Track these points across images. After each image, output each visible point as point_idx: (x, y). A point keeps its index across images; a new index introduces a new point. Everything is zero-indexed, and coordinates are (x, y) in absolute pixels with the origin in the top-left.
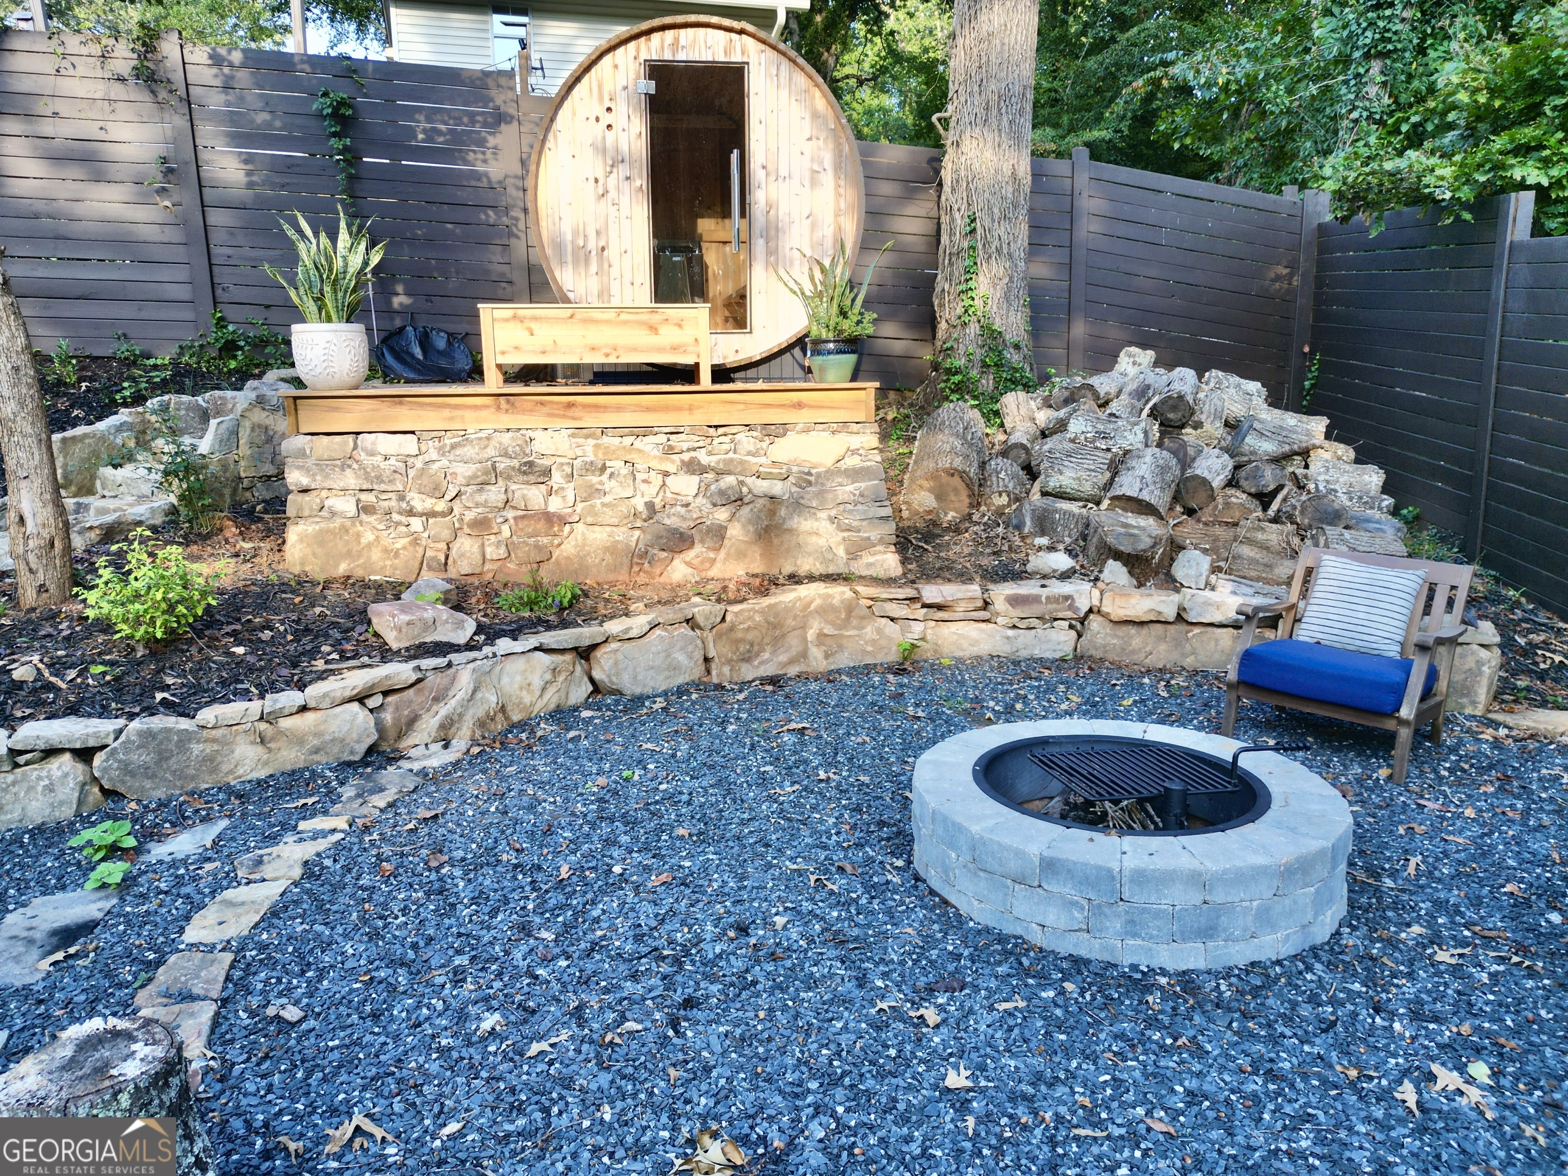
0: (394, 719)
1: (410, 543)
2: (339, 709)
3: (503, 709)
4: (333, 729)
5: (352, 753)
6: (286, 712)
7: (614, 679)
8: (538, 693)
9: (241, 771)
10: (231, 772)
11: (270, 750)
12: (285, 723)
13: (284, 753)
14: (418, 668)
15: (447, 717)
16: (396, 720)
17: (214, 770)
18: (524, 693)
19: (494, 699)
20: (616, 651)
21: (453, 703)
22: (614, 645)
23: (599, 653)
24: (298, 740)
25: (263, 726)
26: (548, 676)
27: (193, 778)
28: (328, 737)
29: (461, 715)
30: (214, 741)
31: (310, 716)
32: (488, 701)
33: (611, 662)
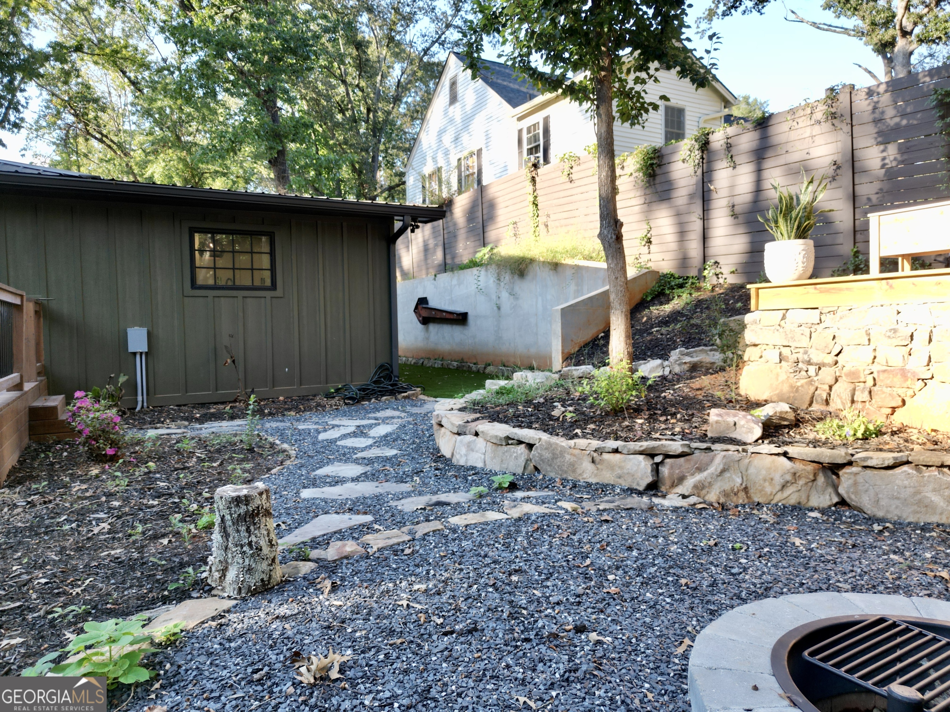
0: (670, 473)
1: (806, 383)
2: (632, 456)
3: (746, 490)
4: (628, 467)
5: (638, 484)
6: (607, 450)
7: (853, 497)
8: (778, 487)
9: (585, 476)
10: (580, 475)
11: (598, 469)
12: (606, 456)
13: (604, 472)
14: (689, 446)
15: (700, 482)
16: (671, 474)
17: (574, 471)
18: (767, 484)
19: (739, 481)
20: (856, 474)
21: (705, 474)
22: (854, 469)
23: (844, 472)
24: (611, 467)
25: (595, 455)
26: (788, 477)
27: (566, 472)
28: (625, 471)
29: (710, 485)
30: (574, 455)
31: (618, 456)
32: (733, 480)
33: (851, 482)
